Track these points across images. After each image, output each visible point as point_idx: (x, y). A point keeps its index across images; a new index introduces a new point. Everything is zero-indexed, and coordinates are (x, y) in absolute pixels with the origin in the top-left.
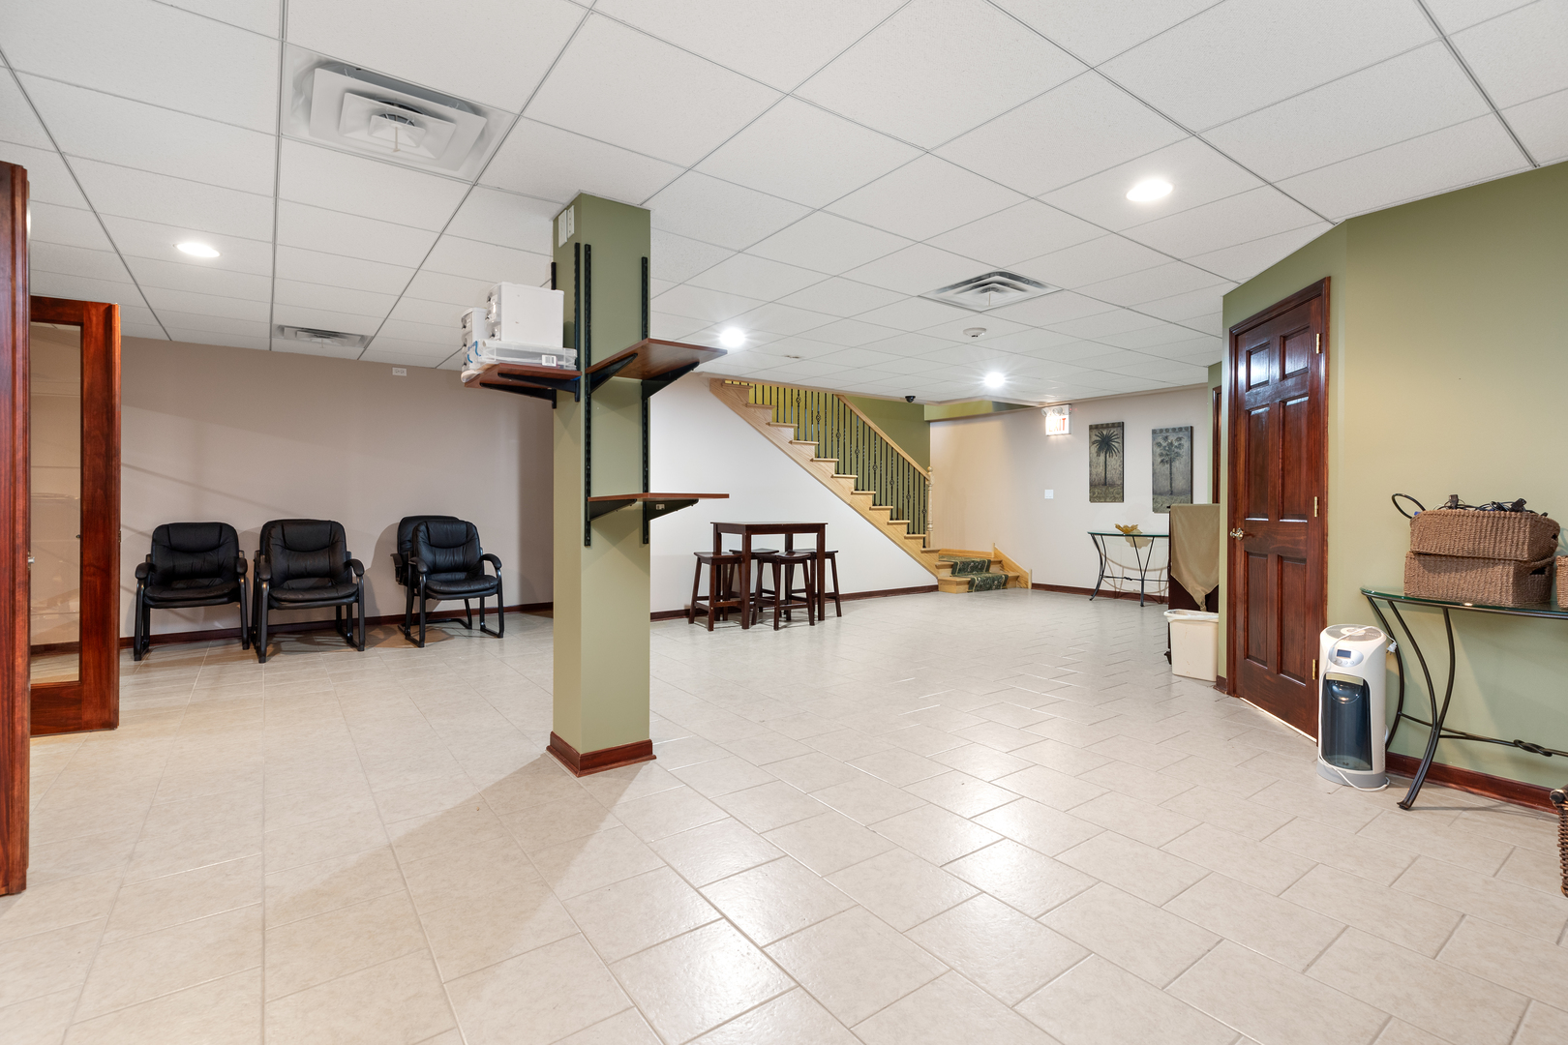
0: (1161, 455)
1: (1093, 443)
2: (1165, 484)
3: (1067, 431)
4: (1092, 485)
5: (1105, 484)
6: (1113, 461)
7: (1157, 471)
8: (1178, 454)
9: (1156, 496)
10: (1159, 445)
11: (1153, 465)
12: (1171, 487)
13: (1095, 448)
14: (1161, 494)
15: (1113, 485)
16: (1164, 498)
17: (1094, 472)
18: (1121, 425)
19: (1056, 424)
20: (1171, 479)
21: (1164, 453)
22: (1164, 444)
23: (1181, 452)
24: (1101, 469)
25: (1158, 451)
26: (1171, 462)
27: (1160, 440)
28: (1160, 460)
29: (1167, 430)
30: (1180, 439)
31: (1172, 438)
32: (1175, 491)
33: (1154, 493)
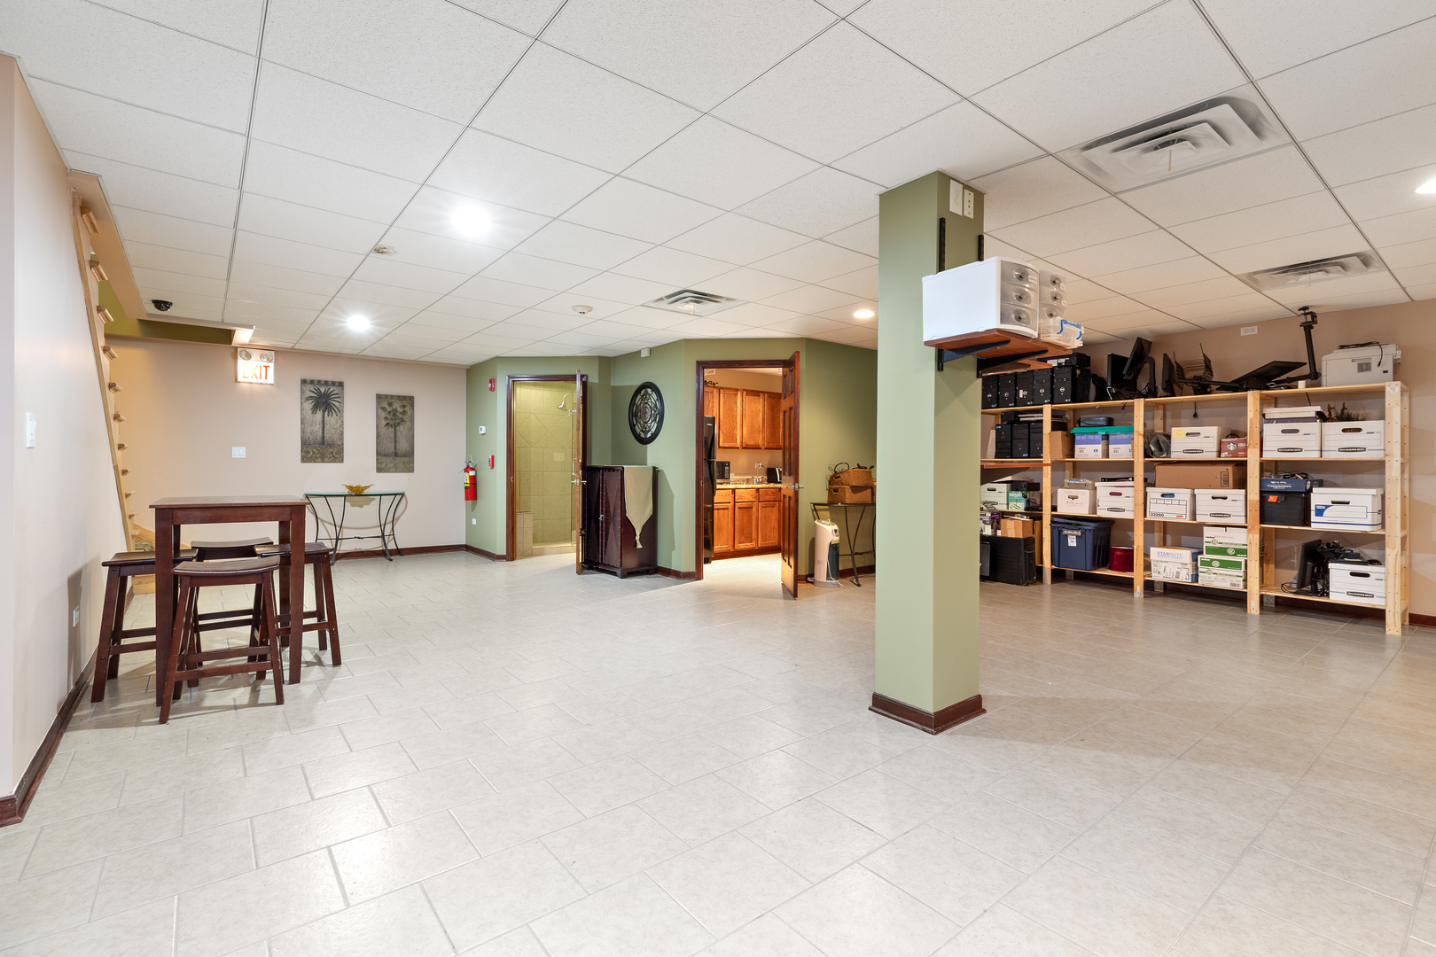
0: (386, 418)
1: (308, 399)
2: (389, 446)
3: (271, 379)
4: (305, 444)
5: (323, 443)
6: (331, 420)
7: (382, 434)
8: (403, 420)
9: (380, 457)
10: (384, 409)
11: (377, 427)
12: (395, 449)
13: (309, 405)
14: (385, 455)
15: (332, 445)
16: (389, 459)
17: (308, 429)
18: (341, 384)
19: (253, 371)
20: (395, 442)
21: (389, 417)
22: (390, 409)
23: (405, 418)
24: (318, 428)
25: (383, 414)
26: (395, 426)
27: (385, 405)
28: (384, 423)
29: (392, 397)
30: (404, 407)
31: (397, 405)
32: (399, 452)
33: (378, 454)
